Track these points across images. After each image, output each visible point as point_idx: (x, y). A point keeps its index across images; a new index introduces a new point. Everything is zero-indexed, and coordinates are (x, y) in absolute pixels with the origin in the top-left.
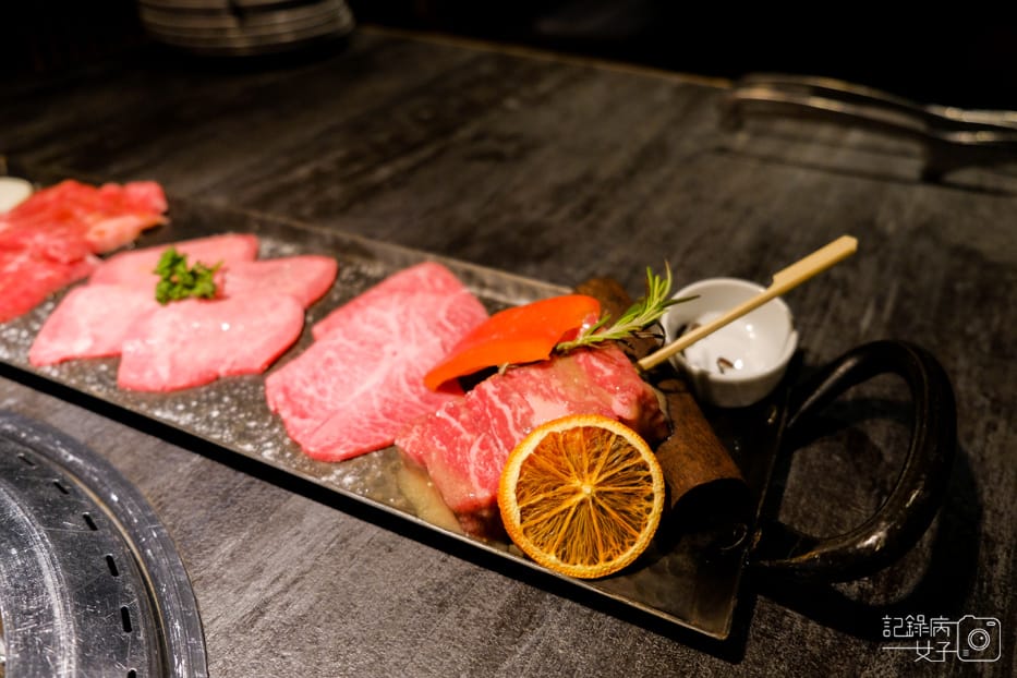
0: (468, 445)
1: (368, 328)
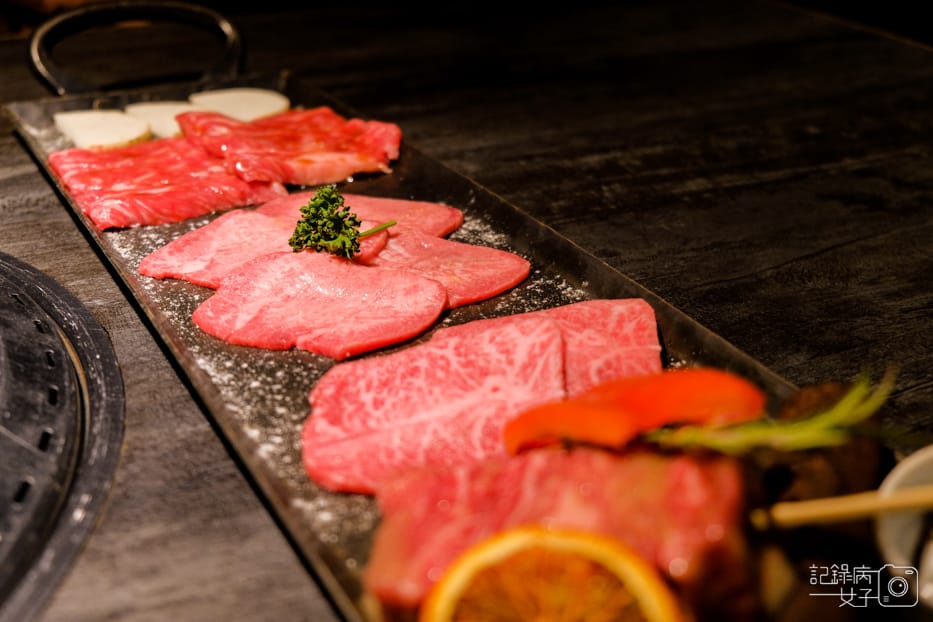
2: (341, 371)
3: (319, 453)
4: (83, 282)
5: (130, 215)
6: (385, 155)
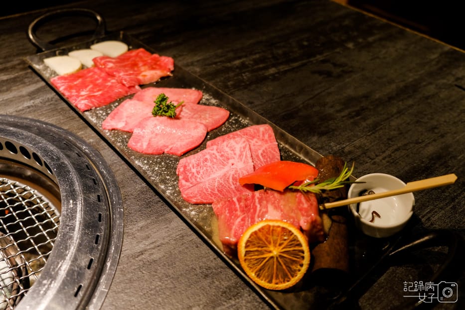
0: (237, 217)
1: (227, 149)
2: (183, 161)
3: (186, 192)
4: (82, 132)
5: (91, 105)
6: (169, 69)
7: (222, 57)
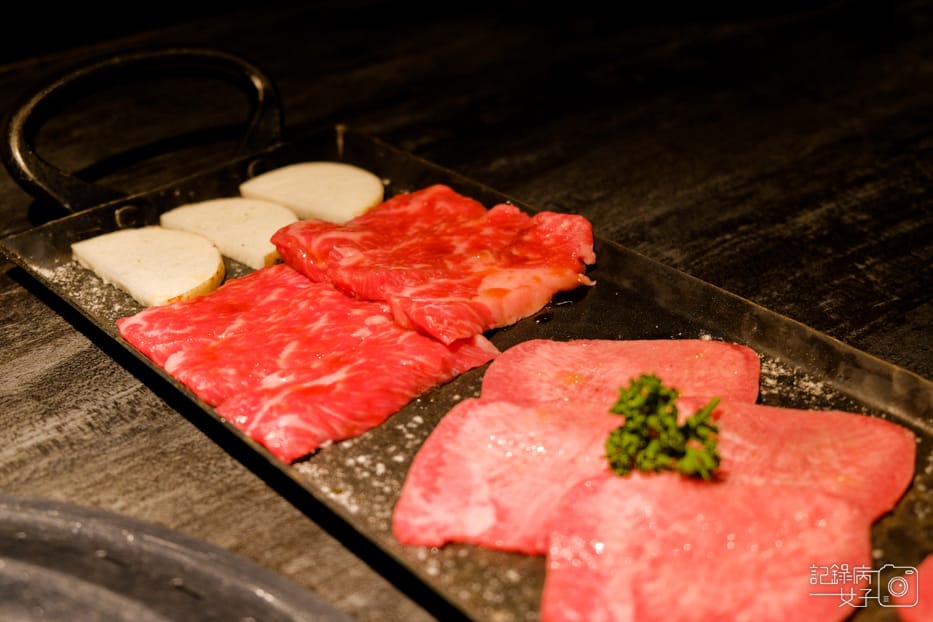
6: (581, 260)
7: (741, 200)
